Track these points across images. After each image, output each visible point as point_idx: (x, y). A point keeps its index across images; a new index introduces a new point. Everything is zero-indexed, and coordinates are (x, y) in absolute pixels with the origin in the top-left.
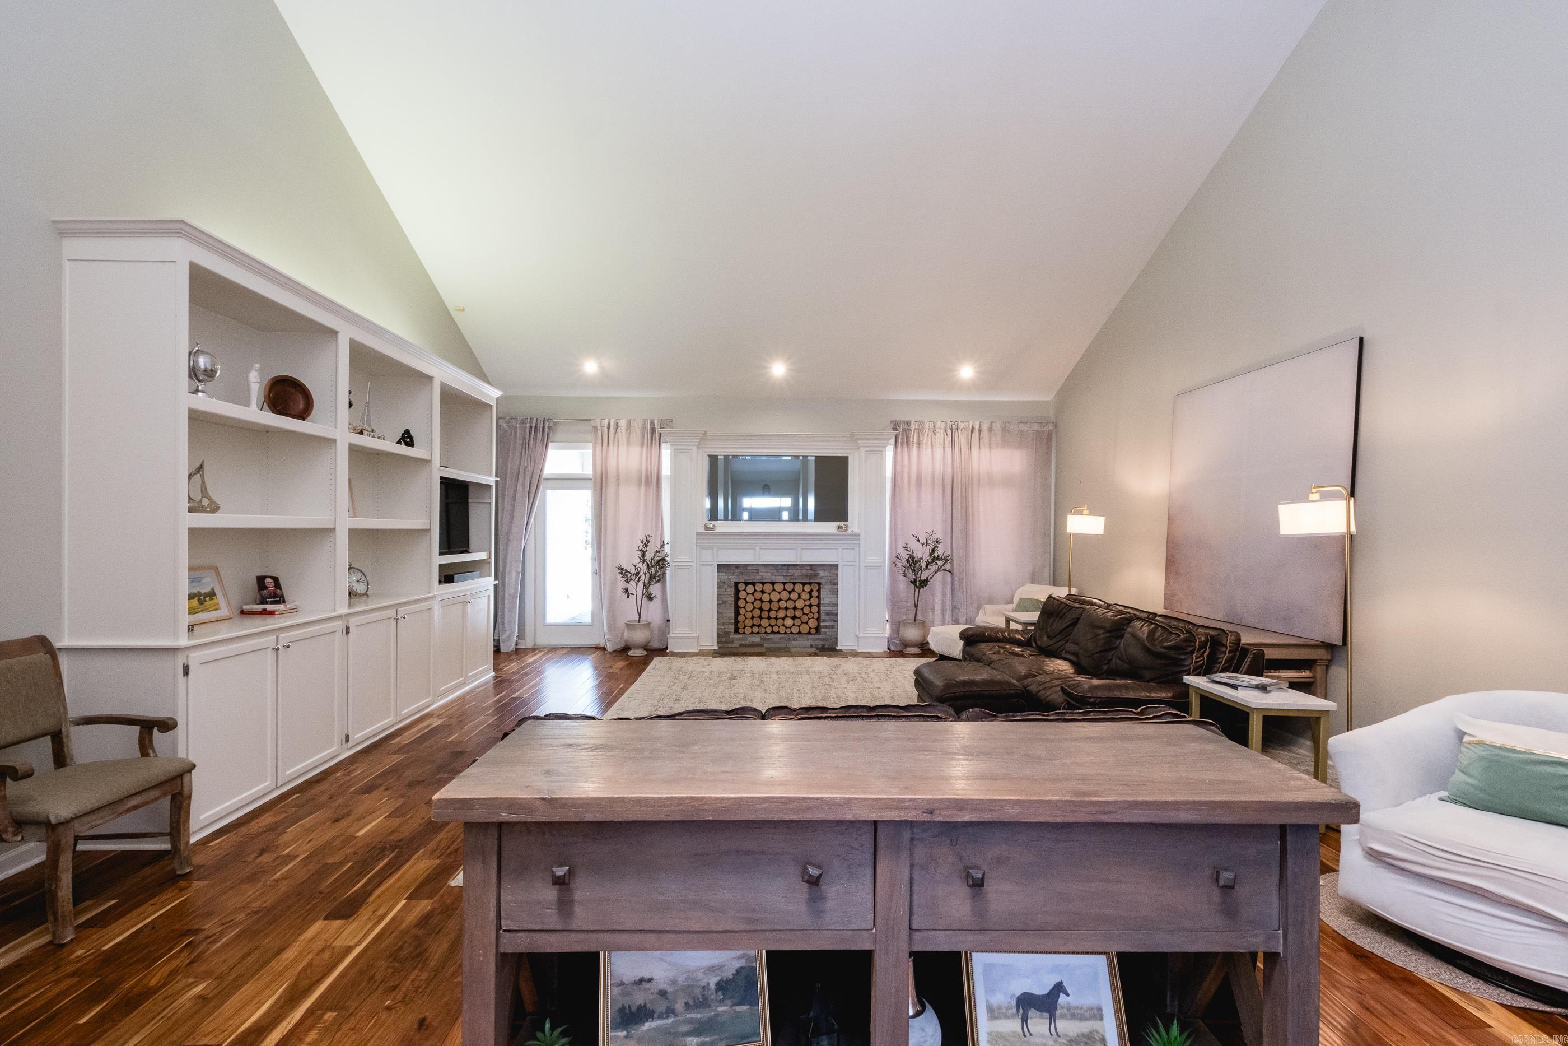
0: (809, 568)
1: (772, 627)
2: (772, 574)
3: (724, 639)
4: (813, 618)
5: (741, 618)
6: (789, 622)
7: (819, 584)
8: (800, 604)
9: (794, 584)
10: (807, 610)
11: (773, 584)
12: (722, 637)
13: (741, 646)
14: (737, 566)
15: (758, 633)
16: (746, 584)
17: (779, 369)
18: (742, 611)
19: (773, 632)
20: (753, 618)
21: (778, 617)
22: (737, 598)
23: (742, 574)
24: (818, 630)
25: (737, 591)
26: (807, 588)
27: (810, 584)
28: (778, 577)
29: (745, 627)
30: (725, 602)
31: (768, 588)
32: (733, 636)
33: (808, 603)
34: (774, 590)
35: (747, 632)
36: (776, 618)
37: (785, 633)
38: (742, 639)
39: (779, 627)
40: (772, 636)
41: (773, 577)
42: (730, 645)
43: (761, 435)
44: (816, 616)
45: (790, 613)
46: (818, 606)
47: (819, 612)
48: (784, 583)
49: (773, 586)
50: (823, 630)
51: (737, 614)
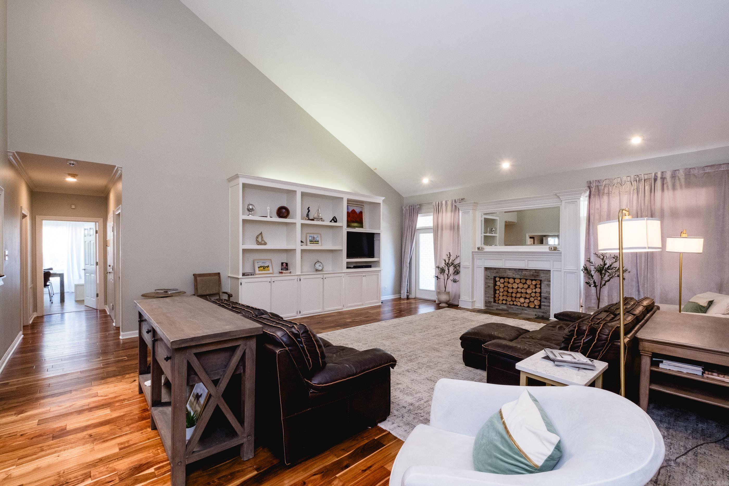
0: (534, 271)
1: (513, 301)
2: (513, 273)
3: (488, 305)
4: (537, 299)
5: (497, 295)
6: (522, 300)
7: (541, 281)
8: (529, 291)
9: (526, 280)
10: (533, 295)
11: (514, 279)
12: (487, 303)
13: (497, 309)
14: (495, 269)
15: (506, 304)
16: (500, 278)
17: (506, 165)
18: (498, 292)
19: (513, 304)
20: (503, 296)
21: (517, 297)
22: (495, 285)
23: (497, 272)
24: (540, 306)
25: (495, 282)
26: (534, 283)
27: (535, 280)
28: (516, 275)
29: (499, 300)
30: (489, 286)
31: (511, 281)
32: (493, 304)
33: (534, 291)
34: (515, 282)
35: (500, 303)
36: (516, 297)
37: (521, 306)
38: (498, 306)
39: (517, 302)
40: (513, 306)
41: (514, 275)
42: (491, 308)
44: (539, 298)
45: (523, 295)
46: (540, 293)
47: (540, 296)
48: (521, 279)
49: (514, 280)
50: (542, 307)
51: (495, 293)
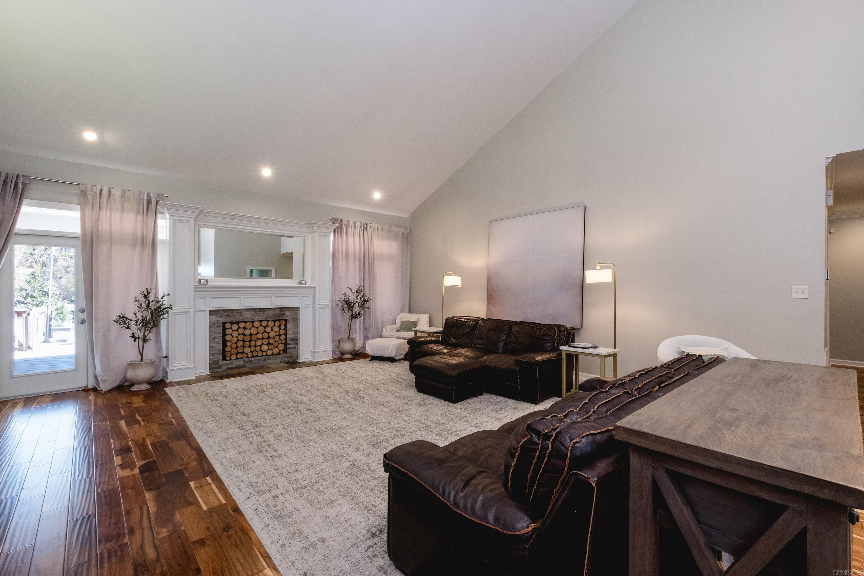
0: (279, 310)
1: (252, 352)
2: (252, 315)
3: (214, 366)
4: (281, 343)
5: (228, 349)
6: (265, 348)
7: (286, 320)
8: (272, 334)
9: (268, 321)
10: (277, 338)
11: (253, 322)
12: (213, 365)
13: (228, 369)
14: (225, 311)
15: (241, 358)
16: (232, 323)
17: (266, 172)
18: (229, 344)
19: (253, 356)
20: (237, 347)
21: (257, 345)
22: (224, 334)
23: (229, 316)
24: (285, 351)
25: (224, 329)
26: (277, 324)
27: (279, 320)
28: (257, 317)
29: (231, 355)
30: (215, 338)
31: (249, 325)
32: (221, 363)
33: (278, 334)
34: (253, 326)
35: (233, 359)
36: (255, 346)
37: (262, 355)
38: (229, 364)
39: (257, 352)
40: (252, 359)
41: (253, 317)
42: (219, 370)
43: (245, 217)
44: (283, 342)
45: (265, 341)
46: (285, 335)
47: (286, 339)
48: (261, 321)
49: (253, 323)
50: (288, 351)
51: (224, 346)
